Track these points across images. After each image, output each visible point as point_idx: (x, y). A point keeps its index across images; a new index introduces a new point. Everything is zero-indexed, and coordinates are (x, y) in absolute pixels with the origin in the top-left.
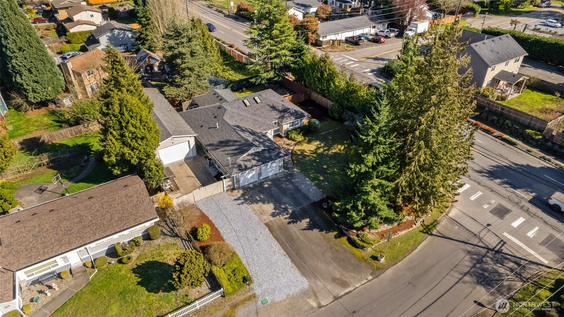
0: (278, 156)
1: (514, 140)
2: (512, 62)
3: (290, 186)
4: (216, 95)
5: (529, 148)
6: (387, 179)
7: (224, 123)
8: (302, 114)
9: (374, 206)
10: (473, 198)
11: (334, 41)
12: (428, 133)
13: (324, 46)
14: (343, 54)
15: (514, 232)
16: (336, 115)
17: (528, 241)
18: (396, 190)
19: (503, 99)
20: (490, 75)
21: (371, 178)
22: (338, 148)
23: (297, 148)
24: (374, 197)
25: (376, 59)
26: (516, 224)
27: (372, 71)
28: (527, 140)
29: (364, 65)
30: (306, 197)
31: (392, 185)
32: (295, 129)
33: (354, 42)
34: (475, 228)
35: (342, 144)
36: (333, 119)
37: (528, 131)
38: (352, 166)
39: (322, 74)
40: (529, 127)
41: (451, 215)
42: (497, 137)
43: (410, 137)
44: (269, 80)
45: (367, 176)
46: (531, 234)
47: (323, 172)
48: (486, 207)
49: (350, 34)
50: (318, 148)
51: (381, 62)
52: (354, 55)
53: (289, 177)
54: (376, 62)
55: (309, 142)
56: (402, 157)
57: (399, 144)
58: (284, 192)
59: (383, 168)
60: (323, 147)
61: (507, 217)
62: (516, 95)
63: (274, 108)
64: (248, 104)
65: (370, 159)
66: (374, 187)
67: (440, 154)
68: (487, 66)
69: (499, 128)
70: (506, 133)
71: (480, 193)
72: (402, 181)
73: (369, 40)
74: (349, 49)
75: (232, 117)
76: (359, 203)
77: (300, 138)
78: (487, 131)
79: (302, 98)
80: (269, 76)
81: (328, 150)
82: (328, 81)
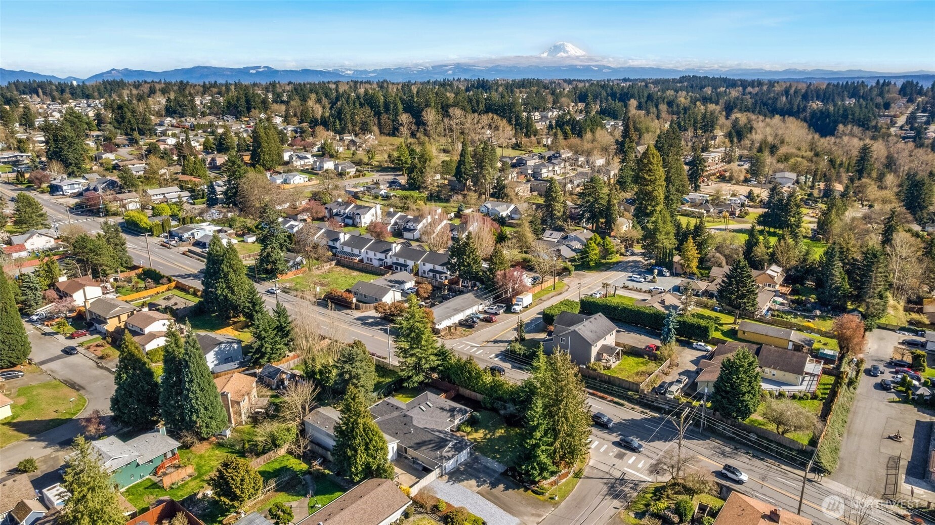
0: (466, 445)
1: (621, 401)
2: (608, 337)
3: (480, 465)
4: (390, 406)
5: (633, 406)
6: (548, 445)
7: (416, 428)
8: (465, 410)
9: (545, 464)
10: (602, 450)
11: (450, 327)
12: (565, 413)
13: (442, 334)
14: (463, 340)
15: (630, 467)
16: (489, 406)
17: (638, 470)
18: (555, 451)
19: (609, 368)
20: (594, 351)
21: (539, 447)
22: (500, 432)
23: (470, 437)
24: (543, 458)
25: (496, 342)
26: (630, 461)
27: (497, 356)
28: (630, 400)
29: (487, 350)
30: (495, 471)
31: (553, 448)
32: (463, 423)
33: (468, 324)
34: (606, 469)
35: (501, 428)
36: (486, 409)
37: (630, 393)
38: (528, 441)
39: (470, 374)
40: (629, 390)
41: (590, 464)
42: (610, 401)
43: (556, 418)
44: (421, 383)
45: (537, 446)
46: (640, 466)
47: (497, 451)
48: (611, 454)
49: (461, 316)
50: (485, 435)
51: (502, 344)
52: (473, 340)
53: (476, 460)
54: (497, 345)
55: (476, 431)
56: (554, 430)
57: (552, 423)
58: (478, 470)
59: (545, 439)
60: (489, 433)
61: (625, 458)
62: (618, 363)
63: (442, 409)
64: (424, 409)
65: (538, 434)
66: (543, 451)
67: (575, 424)
68: (590, 345)
69: (611, 394)
70: (616, 397)
71: (606, 446)
72: (557, 444)
73: (482, 320)
74: (467, 333)
75: (419, 422)
76: (535, 464)
77: (469, 429)
78: (602, 398)
79: (453, 394)
80: (421, 380)
81: (494, 435)
82: (476, 379)
